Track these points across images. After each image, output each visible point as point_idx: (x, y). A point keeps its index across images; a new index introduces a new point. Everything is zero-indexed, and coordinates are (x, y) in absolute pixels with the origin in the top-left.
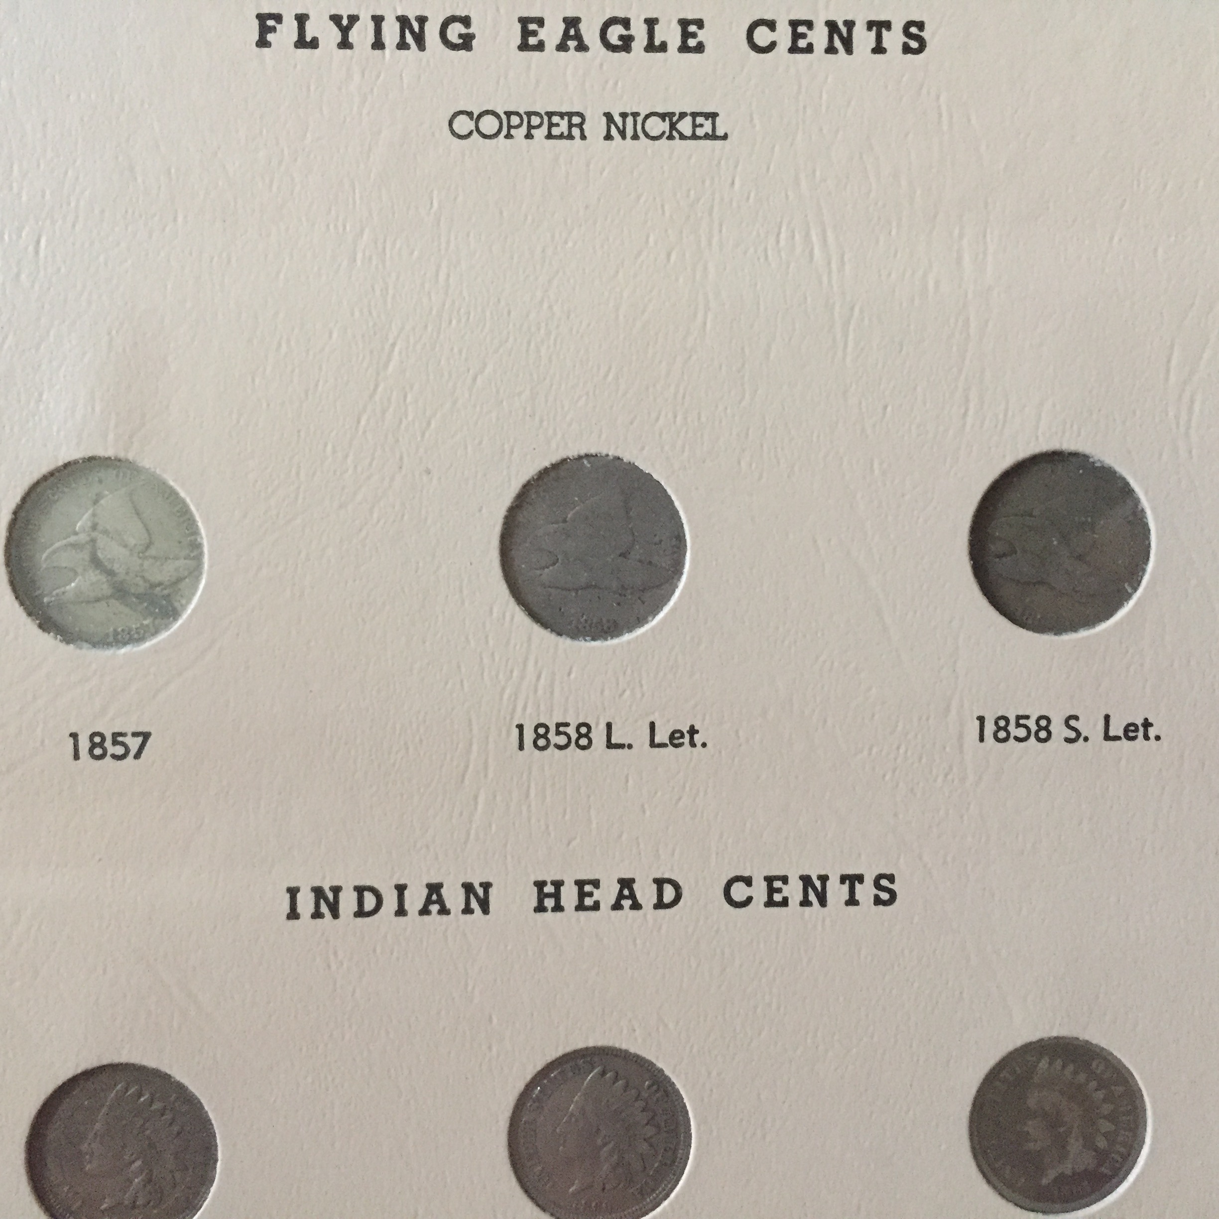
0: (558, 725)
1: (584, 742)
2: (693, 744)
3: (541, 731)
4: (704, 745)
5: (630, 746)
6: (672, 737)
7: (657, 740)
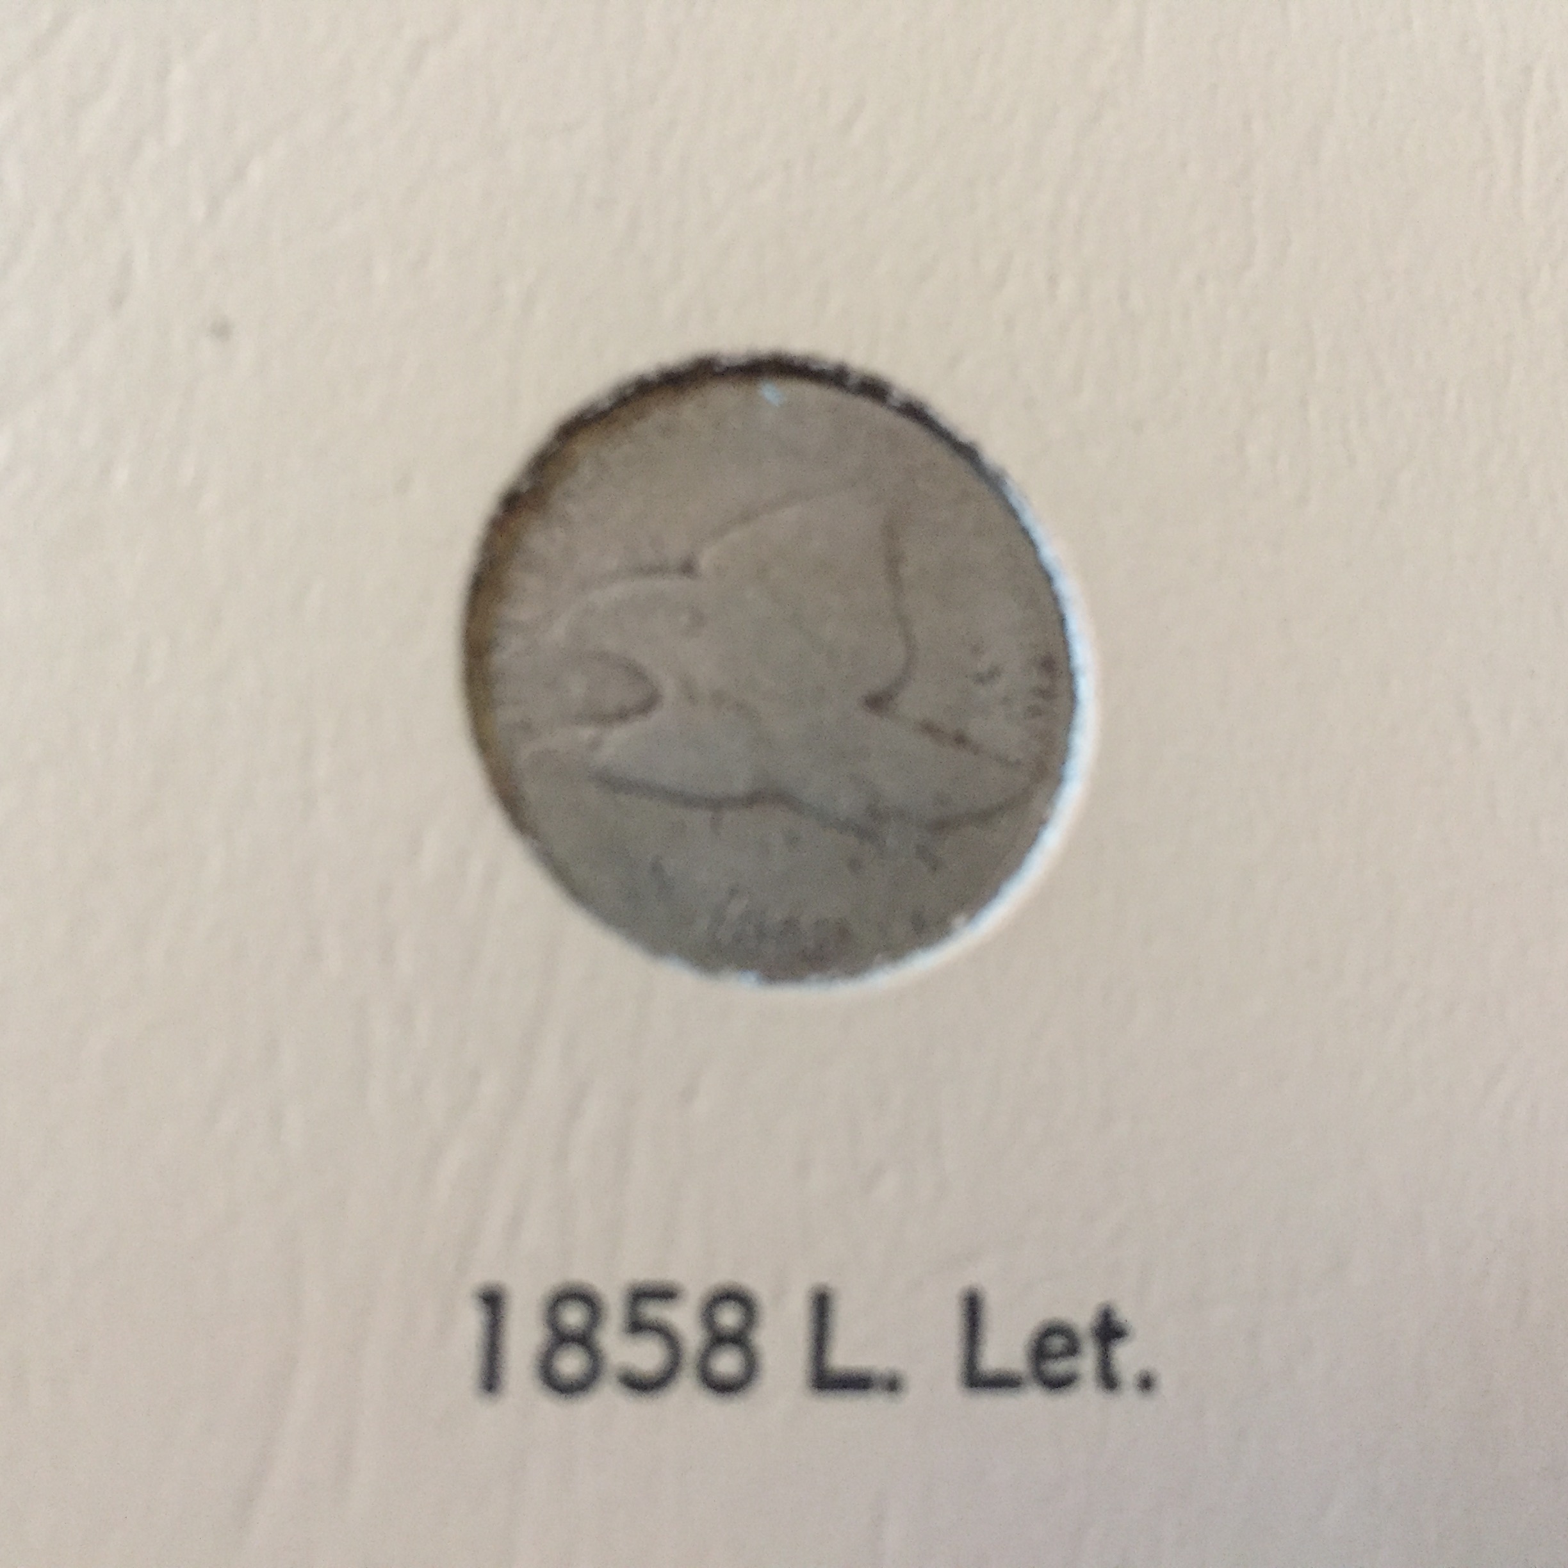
0: (640, 1295)
1: (727, 1363)
2: (1109, 1380)
3: (573, 1317)
4: (1146, 1383)
5: (893, 1385)
6: (1040, 1352)
7: (993, 1359)
